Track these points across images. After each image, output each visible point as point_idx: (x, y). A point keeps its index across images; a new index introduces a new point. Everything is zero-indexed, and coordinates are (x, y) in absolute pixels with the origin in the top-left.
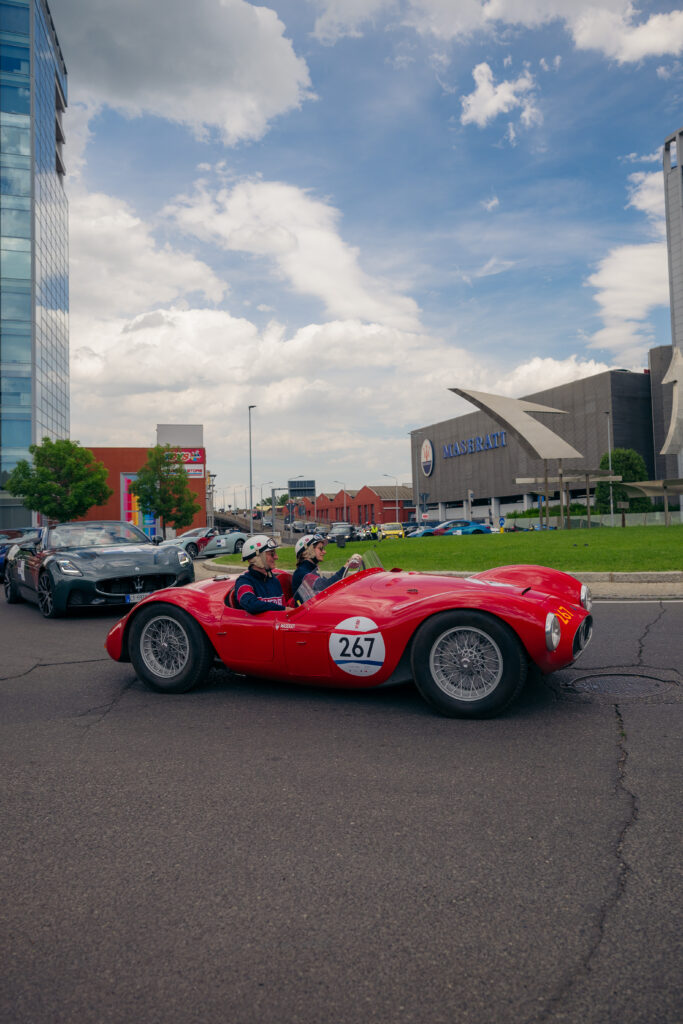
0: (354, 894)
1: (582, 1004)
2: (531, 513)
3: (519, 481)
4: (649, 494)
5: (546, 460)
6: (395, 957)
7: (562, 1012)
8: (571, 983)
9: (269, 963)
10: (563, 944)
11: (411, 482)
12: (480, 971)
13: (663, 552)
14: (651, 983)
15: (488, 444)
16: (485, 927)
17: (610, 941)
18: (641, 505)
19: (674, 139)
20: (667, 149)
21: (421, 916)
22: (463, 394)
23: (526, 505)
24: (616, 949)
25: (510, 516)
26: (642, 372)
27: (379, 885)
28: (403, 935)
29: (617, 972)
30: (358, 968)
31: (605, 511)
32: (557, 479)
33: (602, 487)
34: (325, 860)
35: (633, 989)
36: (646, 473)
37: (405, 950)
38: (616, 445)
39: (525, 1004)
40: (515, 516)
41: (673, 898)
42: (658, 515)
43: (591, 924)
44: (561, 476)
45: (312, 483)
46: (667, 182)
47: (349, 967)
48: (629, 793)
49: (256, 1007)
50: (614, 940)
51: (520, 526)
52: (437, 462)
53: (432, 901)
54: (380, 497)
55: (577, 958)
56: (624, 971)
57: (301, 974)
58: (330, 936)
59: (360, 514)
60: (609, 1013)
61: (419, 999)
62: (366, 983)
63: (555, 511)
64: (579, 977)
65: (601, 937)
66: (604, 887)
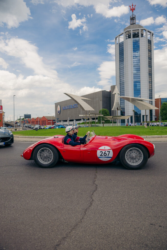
0: (30, 209)
1: (79, 229)
2: (83, 123)
3: (80, 115)
4: (109, 119)
5: (86, 111)
6: (38, 222)
7: (74, 231)
8: (77, 225)
9: (8, 226)
10: (76, 217)
11: (55, 115)
12: (57, 224)
13: (111, 132)
14: (94, 224)
15: (73, 107)
16: (60, 215)
17: (87, 216)
18: (108, 122)
19: (117, 37)
20: (116, 39)
21: (45, 213)
22: (67, 95)
23: (82, 121)
24: (88, 217)
25: (78, 124)
26: (109, 91)
27: (36, 207)
28: (41, 217)
29: (87, 222)
30: (29, 225)
31: (100, 123)
32: (89, 115)
33: (99, 117)
34: (24, 202)
35: (90, 225)
36: (109, 114)
37: (41, 221)
38: (103, 108)
39: (66, 230)
40: (79, 124)
41: (102, 206)
42: (112, 124)
43: (83, 212)
44: (89, 114)
45: (30, 115)
46: (116, 47)
47: (27, 225)
48: (96, 185)
49: (3, 236)
50: (88, 215)
51: (81, 126)
52: (61, 111)
53: (48, 210)
54: (47, 119)
55: (79, 220)
56: (89, 221)
57: (15, 228)
58: (23, 219)
59: (42, 123)
60: (84, 230)
61: (42, 231)
62: (31, 228)
63: (88, 123)
64: (79, 224)
65: (85, 215)
66: (87, 204)
